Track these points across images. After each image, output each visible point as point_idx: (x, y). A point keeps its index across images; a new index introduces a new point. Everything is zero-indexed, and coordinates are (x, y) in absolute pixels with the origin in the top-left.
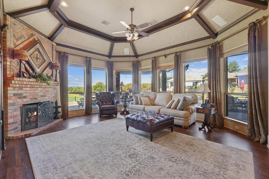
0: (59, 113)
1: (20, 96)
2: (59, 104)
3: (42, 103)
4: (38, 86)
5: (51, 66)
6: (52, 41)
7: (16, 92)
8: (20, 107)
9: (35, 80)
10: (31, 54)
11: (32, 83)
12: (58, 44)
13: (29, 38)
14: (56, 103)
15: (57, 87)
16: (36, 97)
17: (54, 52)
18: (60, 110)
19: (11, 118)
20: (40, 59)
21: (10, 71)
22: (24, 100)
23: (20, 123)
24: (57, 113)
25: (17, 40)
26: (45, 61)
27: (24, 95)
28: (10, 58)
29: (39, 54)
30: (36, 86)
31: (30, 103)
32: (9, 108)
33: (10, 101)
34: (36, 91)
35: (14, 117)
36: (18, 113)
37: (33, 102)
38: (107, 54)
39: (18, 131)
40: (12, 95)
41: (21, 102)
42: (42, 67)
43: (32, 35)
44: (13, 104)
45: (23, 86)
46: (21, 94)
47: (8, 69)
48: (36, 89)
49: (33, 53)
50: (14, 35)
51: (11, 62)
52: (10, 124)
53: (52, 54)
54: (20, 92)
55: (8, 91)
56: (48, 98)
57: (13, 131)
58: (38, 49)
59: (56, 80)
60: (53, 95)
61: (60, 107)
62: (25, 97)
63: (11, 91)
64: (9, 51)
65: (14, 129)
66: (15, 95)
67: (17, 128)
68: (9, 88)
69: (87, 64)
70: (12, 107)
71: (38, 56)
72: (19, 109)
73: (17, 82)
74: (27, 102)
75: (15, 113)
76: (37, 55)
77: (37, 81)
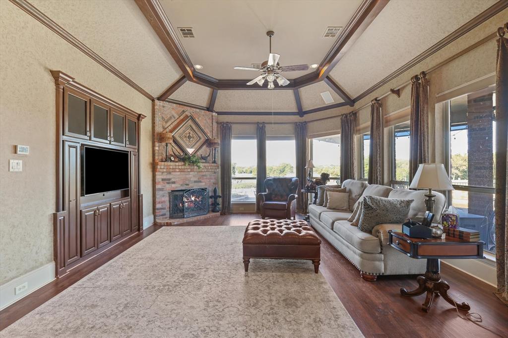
0: (218, 204)
1: (168, 181)
2: (219, 193)
3: (190, 190)
4: (189, 170)
5: (209, 143)
6: (212, 111)
7: (165, 177)
8: (169, 193)
9: (183, 163)
10: (182, 134)
11: (180, 167)
12: (219, 113)
13: (179, 117)
14: (215, 191)
15: (218, 170)
16: (187, 182)
17: (215, 125)
18: (220, 200)
19: (159, 203)
20: (193, 137)
21: (158, 156)
22: (173, 185)
23: (168, 210)
24: (215, 204)
25: (166, 122)
26: (200, 138)
27: (173, 180)
28: (158, 142)
29: (191, 133)
30: (186, 170)
31: (180, 189)
32: (157, 193)
33: (158, 187)
34: (187, 176)
35: (162, 203)
36: (167, 199)
37: (183, 188)
38: (295, 110)
39: (166, 218)
40: (160, 180)
41: (169, 187)
42: (196, 146)
43: (184, 112)
44: (162, 190)
45: (171, 170)
46: (170, 179)
47: (156, 154)
48: (187, 173)
49: (184, 131)
50: (163, 118)
51: (159, 147)
52: (158, 209)
53: (211, 128)
54: (168, 177)
55: (157, 176)
56: (204, 184)
57: (161, 217)
58: (191, 126)
59: (214, 162)
60: (213, 181)
61: (220, 197)
62: (174, 183)
63: (159, 177)
64: (157, 135)
65: (162, 215)
66: (163, 180)
67: (165, 214)
68: (157, 173)
69: (258, 134)
70: (161, 193)
71: (191, 135)
72: (168, 195)
73: (162, 167)
74: (176, 187)
75: (163, 199)
76: (189, 133)
77: (185, 165)
